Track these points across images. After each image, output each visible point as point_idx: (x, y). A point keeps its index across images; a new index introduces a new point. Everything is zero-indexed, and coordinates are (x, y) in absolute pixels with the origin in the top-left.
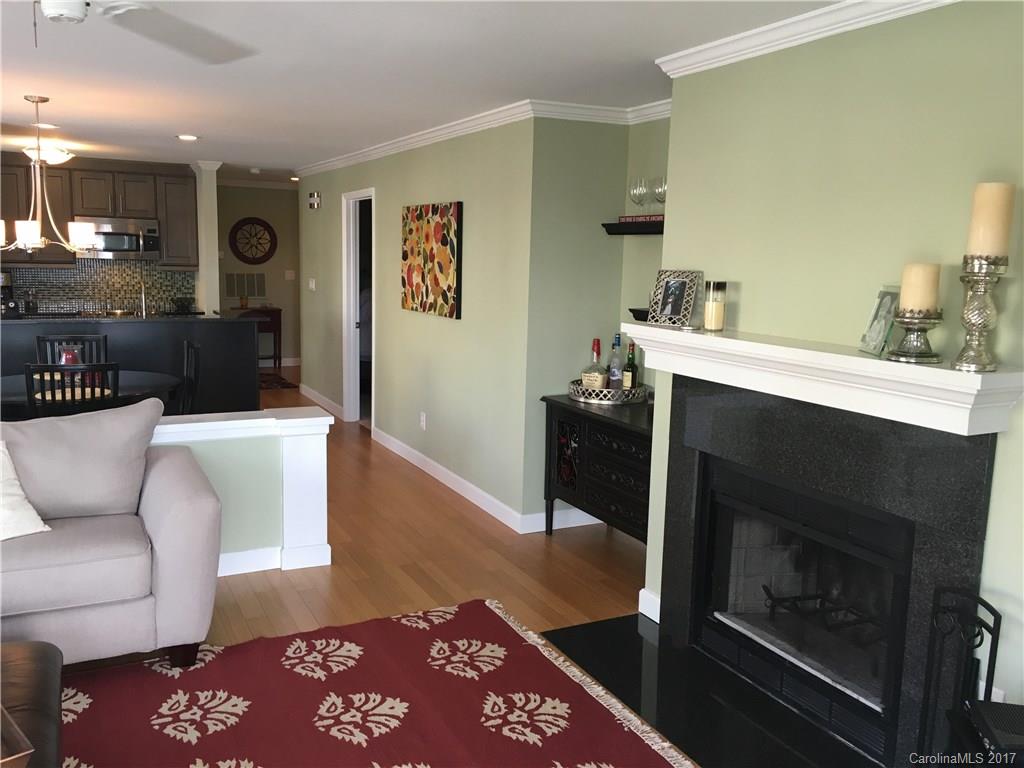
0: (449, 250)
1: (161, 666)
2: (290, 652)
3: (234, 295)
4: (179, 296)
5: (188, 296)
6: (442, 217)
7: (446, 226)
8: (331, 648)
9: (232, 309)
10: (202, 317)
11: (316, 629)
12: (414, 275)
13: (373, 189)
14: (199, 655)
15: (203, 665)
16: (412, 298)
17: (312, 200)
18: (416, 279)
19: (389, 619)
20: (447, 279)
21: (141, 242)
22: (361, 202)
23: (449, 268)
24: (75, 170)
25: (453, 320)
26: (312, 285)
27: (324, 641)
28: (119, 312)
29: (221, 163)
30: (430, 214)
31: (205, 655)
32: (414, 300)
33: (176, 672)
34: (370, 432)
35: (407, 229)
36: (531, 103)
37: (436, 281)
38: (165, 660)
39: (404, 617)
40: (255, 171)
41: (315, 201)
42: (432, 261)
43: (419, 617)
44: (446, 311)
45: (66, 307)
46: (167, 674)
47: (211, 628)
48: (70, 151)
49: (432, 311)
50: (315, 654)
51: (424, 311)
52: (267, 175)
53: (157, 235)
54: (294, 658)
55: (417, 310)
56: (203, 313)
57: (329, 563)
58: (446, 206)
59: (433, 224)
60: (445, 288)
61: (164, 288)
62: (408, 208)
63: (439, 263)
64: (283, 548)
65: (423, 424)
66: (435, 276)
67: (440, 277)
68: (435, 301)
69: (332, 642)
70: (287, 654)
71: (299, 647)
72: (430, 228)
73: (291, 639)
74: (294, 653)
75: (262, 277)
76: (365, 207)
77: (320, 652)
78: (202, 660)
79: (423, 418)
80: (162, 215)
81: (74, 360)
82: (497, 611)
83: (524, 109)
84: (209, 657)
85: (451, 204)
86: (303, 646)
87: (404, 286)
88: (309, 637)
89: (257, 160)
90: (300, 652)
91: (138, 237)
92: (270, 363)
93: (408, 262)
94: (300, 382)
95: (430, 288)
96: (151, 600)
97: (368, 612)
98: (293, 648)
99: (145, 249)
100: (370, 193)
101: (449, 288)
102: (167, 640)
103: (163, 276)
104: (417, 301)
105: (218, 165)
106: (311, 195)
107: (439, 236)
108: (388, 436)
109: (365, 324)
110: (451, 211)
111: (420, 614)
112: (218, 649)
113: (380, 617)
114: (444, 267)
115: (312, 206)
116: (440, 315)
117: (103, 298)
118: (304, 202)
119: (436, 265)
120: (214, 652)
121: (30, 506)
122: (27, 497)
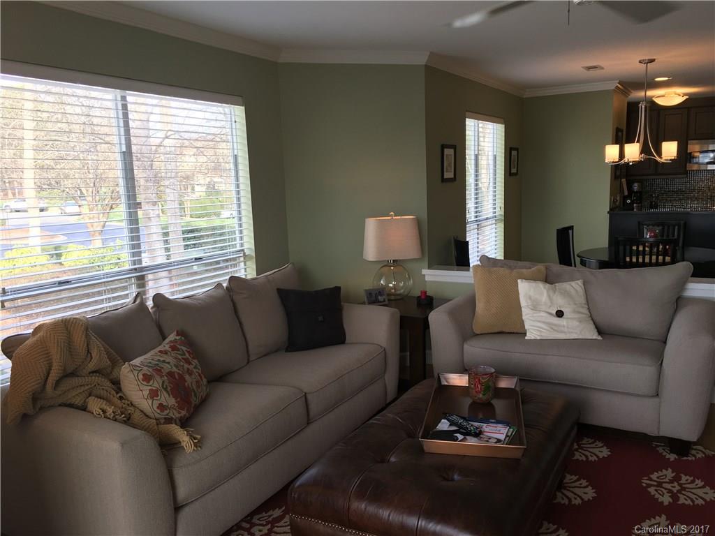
1: (664, 449)
14: (693, 452)
15: (694, 459)
31: (697, 453)
33: (673, 457)
38: (667, 446)
46: (665, 456)
48: (685, 94)
78: (695, 456)
84: (700, 456)
112: (710, 453)
120: (704, 453)
121: (591, 322)
122: (591, 316)
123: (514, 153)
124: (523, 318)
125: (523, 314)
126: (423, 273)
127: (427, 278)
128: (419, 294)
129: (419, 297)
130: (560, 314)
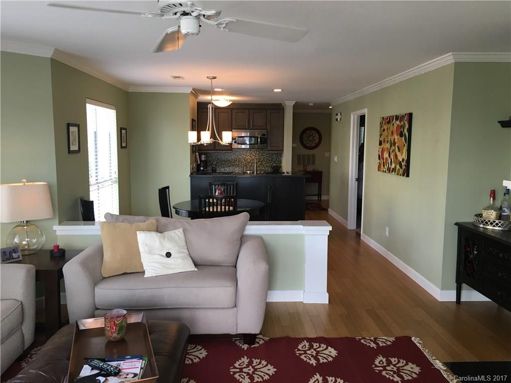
0: (403, 140)
1: (239, 342)
2: (300, 347)
3: (300, 165)
4: (274, 165)
5: (279, 165)
6: (400, 122)
7: (403, 127)
8: (321, 349)
9: (300, 171)
10: (284, 174)
11: (315, 337)
12: (385, 154)
13: (366, 109)
14: (257, 340)
15: (258, 345)
16: (384, 166)
17: (337, 117)
18: (386, 155)
19: (354, 338)
20: (402, 155)
21: (259, 140)
22: (360, 116)
23: (403, 149)
24: (234, 109)
25: (405, 178)
26: (336, 159)
27: (318, 344)
28: (249, 172)
29: (295, 102)
30: (394, 121)
31: (260, 341)
32: (384, 167)
33: (245, 347)
34: (360, 235)
35: (382, 129)
36: (452, 54)
37: (396, 156)
38: (242, 339)
39: (363, 338)
40: (311, 104)
41: (339, 117)
42: (394, 146)
43: (371, 341)
44: (401, 173)
45: (228, 170)
46: (241, 347)
47: (263, 327)
48: (230, 101)
49: (394, 173)
50: (312, 350)
51: (389, 172)
52: (317, 106)
53: (266, 137)
54: (301, 351)
55: (385, 172)
56: (284, 173)
57: (328, 303)
58: (403, 116)
59: (395, 125)
60: (401, 160)
61: (268, 161)
62: (383, 118)
63: (398, 147)
64: (304, 291)
65: (387, 233)
66: (396, 153)
67: (398, 154)
68: (395, 167)
69: (322, 345)
70: (298, 347)
71: (305, 345)
72: (393, 128)
73: (301, 340)
74: (302, 348)
75: (314, 156)
76: (362, 118)
77: (315, 350)
78: (258, 343)
79: (387, 230)
80: (268, 127)
81: (221, 193)
82: (418, 345)
83: (450, 58)
84: (262, 342)
85: (406, 114)
86: (307, 344)
87: (379, 159)
88: (311, 341)
89: (312, 99)
90: (305, 348)
91: (258, 138)
92: (316, 198)
93: (382, 146)
94: (328, 207)
95: (393, 160)
96: (235, 309)
97: (344, 333)
98: (302, 345)
99: (261, 143)
100: (365, 111)
101: (403, 160)
102: (242, 330)
103: (268, 155)
104: (386, 167)
105: (294, 103)
106: (337, 115)
107: (399, 132)
108: (369, 238)
109: (359, 180)
110: (406, 118)
111: (372, 338)
112: (267, 339)
113: (349, 336)
114: (401, 149)
115: (337, 120)
116: (398, 174)
117: (242, 166)
118: (334, 117)
119: (397, 148)
120: (264, 340)
121: (190, 258)
122: (189, 254)
123: (124, 131)
124: (142, 261)
125: (142, 257)
126: (54, 229)
127: (58, 233)
128: (52, 248)
129: (52, 251)
130: (168, 255)
